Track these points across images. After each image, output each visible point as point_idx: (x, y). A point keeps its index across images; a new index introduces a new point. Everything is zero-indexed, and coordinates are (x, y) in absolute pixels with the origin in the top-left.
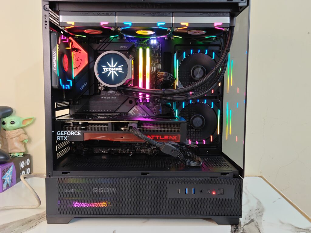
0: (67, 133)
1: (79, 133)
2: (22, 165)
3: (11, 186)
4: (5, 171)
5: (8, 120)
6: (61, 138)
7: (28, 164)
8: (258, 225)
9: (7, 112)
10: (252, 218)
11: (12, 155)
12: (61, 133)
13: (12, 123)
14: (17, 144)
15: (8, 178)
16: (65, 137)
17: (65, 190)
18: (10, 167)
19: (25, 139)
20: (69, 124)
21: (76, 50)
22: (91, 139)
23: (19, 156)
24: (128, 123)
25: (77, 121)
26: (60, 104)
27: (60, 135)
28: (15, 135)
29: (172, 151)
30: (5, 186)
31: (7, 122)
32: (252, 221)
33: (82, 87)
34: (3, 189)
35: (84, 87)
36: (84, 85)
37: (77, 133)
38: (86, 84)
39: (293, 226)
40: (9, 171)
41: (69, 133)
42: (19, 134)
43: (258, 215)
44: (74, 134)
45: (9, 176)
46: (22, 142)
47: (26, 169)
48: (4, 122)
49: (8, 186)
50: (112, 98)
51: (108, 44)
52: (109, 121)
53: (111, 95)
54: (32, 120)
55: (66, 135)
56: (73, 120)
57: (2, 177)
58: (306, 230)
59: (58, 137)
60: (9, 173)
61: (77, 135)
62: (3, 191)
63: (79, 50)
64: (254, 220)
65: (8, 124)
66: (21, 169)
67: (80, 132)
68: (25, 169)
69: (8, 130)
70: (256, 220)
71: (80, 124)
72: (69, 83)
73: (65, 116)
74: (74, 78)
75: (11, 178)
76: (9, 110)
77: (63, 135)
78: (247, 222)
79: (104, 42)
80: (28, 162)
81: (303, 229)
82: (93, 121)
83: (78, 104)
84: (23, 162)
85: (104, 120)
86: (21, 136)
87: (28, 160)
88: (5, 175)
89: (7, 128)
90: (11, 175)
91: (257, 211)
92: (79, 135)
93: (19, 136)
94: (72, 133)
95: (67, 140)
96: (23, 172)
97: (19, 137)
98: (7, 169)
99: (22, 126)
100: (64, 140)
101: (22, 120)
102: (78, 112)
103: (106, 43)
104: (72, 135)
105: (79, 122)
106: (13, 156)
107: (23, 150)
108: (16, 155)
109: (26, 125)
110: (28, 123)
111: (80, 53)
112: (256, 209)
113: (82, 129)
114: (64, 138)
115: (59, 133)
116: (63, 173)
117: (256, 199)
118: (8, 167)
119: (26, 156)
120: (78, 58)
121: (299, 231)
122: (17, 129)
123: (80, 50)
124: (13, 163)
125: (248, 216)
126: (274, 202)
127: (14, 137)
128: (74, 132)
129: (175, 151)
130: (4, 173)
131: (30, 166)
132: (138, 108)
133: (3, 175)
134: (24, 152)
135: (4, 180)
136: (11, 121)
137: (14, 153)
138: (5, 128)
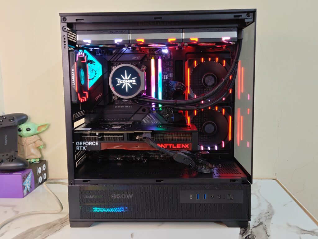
0: (85, 143)
1: (96, 144)
2: (39, 171)
3: (31, 191)
4: (25, 177)
5: (23, 127)
6: (80, 148)
7: (44, 169)
8: (266, 228)
9: (23, 119)
10: (261, 221)
11: (29, 161)
13: (28, 130)
14: (33, 151)
15: (28, 184)
16: (84, 147)
17: (86, 197)
18: (29, 174)
19: (41, 146)
20: (86, 135)
21: (91, 62)
22: (108, 148)
23: (35, 161)
24: (143, 133)
25: (94, 132)
26: (77, 115)
27: (79, 145)
28: (31, 142)
29: (184, 160)
30: (25, 191)
31: (23, 130)
32: (261, 223)
33: (97, 98)
34: (24, 195)
35: (99, 97)
36: (99, 95)
37: (95, 143)
38: (100, 94)
39: (300, 228)
40: (28, 178)
41: (87, 143)
42: (35, 140)
43: (267, 218)
44: (92, 144)
45: (28, 182)
46: (38, 148)
47: (43, 174)
48: (20, 129)
49: (28, 192)
50: (126, 107)
51: (121, 56)
52: (124, 131)
53: (125, 104)
54: (47, 127)
55: (85, 145)
56: (91, 130)
57: (22, 184)
59: (77, 147)
60: (28, 179)
61: (95, 145)
62: (24, 197)
63: (93, 62)
64: (263, 223)
65: (23, 131)
66: (38, 175)
67: (98, 142)
68: (41, 175)
69: (24, 137)
70: (265, 223)
71: (97, 134)
72: (85, 95)
73: (82, 126)
74: (90, 89)
75: (30, 184)
76: (24, 117)
77: (82, 145)
78: (256, 224)
79: (117, 53)
80: (44, 167)
82: (109, 131)
83: (93, 113)
84: (40, 168)
85: (119, 130)
86: (37, 142)
87: (44, 165)
88: (25, 181)
89: (23, 135)
90: (30, 181)
91: (266, 215)
92: (96, 145)
93: (35, 142)
94: (90, 143)
95: (85, 149)
96: (41, 177)
97: (35, 144)
98: (27, 175)
99: (37, 132)
100: (83, 149)
101: (37, 126)
102: (93, 121)
103: (119, 54)
104: (90, 145)
105: (96, 133)
107: (39, 156)
108: (33, 161)
109: (40, 132)
110: (43, 129)
111: (95, 65)
112: (266, 212)
114: (82, 148)
115: (78, 143)
116: (84, 181)
117: (268, 202)
119: (42, 162)
120: (93, 70)
121: (304, 233)
122: (32, 136)
123: (95, 62)
124: (31, 169)
125: (257, 220)
126: (285, 205)
127: (30, 144)
128: (92, 142)
129: (187, 159)
130: (24, 179)
131: (46, 171)
132: (151, 116)
133: (24, 181)
134: (39, 158)
135: (25, 186)
136: (27, 128)
137: (31, 159)
138: (22, 135)
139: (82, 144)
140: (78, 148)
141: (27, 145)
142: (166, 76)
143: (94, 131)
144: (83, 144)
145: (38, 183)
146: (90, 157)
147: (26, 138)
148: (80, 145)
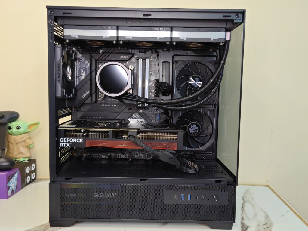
0: (69, 140)
1: (81, 140)
2: (28, 170)
3: (17, 191)
4: (10, 177)
5: (13, 125)
6: (64, 144)
7: (33, 169)
11: (17, 159)
12: (63, 140)
13: (18, 128)
14: (23, 150)
15: (13, 184)
16: (68, 144)
17: (67, 195)
18: (15, 173)
19: (31, 144)
20: (71, 131)
22: (93, 146)
23: (24, 160)
24: (128, 131)
26: (63, 112)
27: (63, 141)
28: (21, 140)
29: (169, 159)
30: (10, 192)
31: (13, 128)
33: (84, 95)
34: (8, 196)
35: (86, 95)
36: (86, 93)
37: (79, 140)
38: (87, 92)
41: (71, 140)
42: (25, 138)
44: (76, 141)
45: (14, 182)
46: (28, 146)
47: (31, 174)
48: (10, 127)
49: (13, 193)
50: (113, 105)
51: (109, 55)
52: (110, 129)
53: (111, 103)
54: (38, 125)
55: (69, 142)
56: (75, 127)
57: (7, 184)
60: (14, 179)
61: (79, 142)
62: (7, 198)
66: (26, 174)
67: (82, 139)
68: (29, 174)
71: (82, 131)
72: (72, 92)
73: (68, 123)
74: (77, 86)
75: (16, 184)
76: (15, 115)
80: (33, 167)
82: (95, 128)
83: (80, 110)
84: (28, 168)
85: (104, 127)
86: (27, 141)
87: (33, 165)
88: (10, 181)
89: (13, 133)
90: (16, 181)
92: (81, 142)
93: (25, 141)
94: (74, 140)
96: (29, 177)
97: (25, 142)
98: (13, 175)
99: (28, 131)
101: (27, 125)
102: (80, 119)
103: (107, 53)
104: (74, 142)
106: (19, 161)
107: (28, 155)
108: (21, 160)
109: (31, 130)
110: (34, 128)
113: (83, 136)
114: (66, 145)
115: (62, 140)
116: (66, 179)
118: (14, 174)
119: (32, 161)
122: (23, 134)
123: (82, 60)
124: (18, 169)
127: (20, 143)
128: (76, 139)
130: (9, 179)
131: (35, 171)
132: (137, 115)
133: (8, 181)
134: (29, 157)
135: (9, 187)
136: (17, 126)
137: (20, 158)
138: (11, 133)
139: (66, 141)
140: (62, 144)
141: (17, 144)
142: (153, 76)
143: (79, 128)
144: (68, 140)
145: (26, 183)
147: (15, 136)
148: (64, 142)
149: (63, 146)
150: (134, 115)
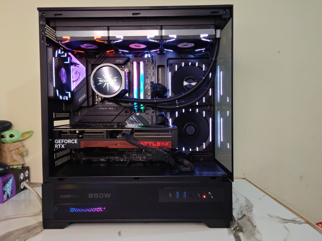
1: (75, 141)
2: (22, 177)
3: (12, 197)
4: (6, 182)
5: (7, 134)
6: (58, 146)
7: (27, 176)
8: (250, 219)
10: (244, 213)
11: (11, 167)
12: (58, 141)
13: (12, 136)
15: (8, 189)
16: (63, 145)
18: (10, 179)
21: (75, 64)
23: (17, 168)
26: (59, 115)
27: (57, 143)
28: (14, 148)
30: (5, 196)
32: (244, 215)
33: (80, 99)
34: (4, 200)
35: (82, 99)
36: (83, 96)
37: (74, 141)
38: (84, 96)
39: (281, 218)
40: (9, 183)
41: (66, 141)
43: (249, 210)
44: (71, 142)
45: (9, 187)
46: (21, 154)
47: (25, 180)
48: (3, 135)
49: (8, 197)
50: (109, 108)
51: (105, 59)
53: (108, 106)
55: (64, 143)
56: (70, 128)
57: (2, 188)
58: (292, 221)
62: (3, 202)
63: (78, 64)
64: (246, 215)
65: (7, 138)
66: (20, 180)
67: (77, 140)
72: (67, 95)
74: (73, 90)
75: (11, 189)
76: (8, 125)
78: (240, 216)
79: (101, 56)
80: (27, 174)
81: (289, 220)
83: (78, 115)
84: (22, 174)
86: (20, 148)
87: (27, 172)
88: (6, 186)
90: (11, 186)
91: (246, 208)
92: (75, 143)
93: (18, 149)
94: (69, 141)
97: (18, 150)
98: (8, 181)
99: (21, 139)
102: (78, 123)
103: (103, 57)
104: (68, 143)
106: (12, 168)
107: (22, 162)
108: (15, 167)
109: (24, 139)
110: (27, 136)
111: (79, 67)
112: (246, 205)
113: (78, 138)
114: (61, 146)
115: (56, 141)
117: (244, 197)
118: (9, 179)
119: (25, 168)
120: (77, 72)
121: (286, 222)
122: (16, 142)
124: (12, 175)
125: (239, 212)
126: (260, 199)
127: (13, 150)
128: (71, 140)
130: (4, 184)
131: (29, 178)
132: (133, 117)
133: (4, 186)
134: (22, 165)
135: (5, 191)
136: (11, 135)
137: (13, 166)
138: (4, 141)
139: (61, 142)
140: (56, 146)
141: (10, 151)
142: (149, 79)
144: (62, 142)
145: (20, 189)
146: (74, 158)
147: (8, 145)
148: (59, 143)
149: (57, 148)
150: (130, 117)
